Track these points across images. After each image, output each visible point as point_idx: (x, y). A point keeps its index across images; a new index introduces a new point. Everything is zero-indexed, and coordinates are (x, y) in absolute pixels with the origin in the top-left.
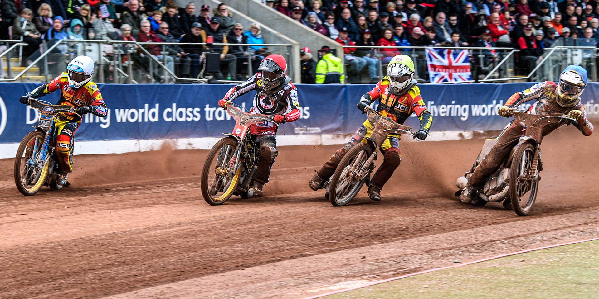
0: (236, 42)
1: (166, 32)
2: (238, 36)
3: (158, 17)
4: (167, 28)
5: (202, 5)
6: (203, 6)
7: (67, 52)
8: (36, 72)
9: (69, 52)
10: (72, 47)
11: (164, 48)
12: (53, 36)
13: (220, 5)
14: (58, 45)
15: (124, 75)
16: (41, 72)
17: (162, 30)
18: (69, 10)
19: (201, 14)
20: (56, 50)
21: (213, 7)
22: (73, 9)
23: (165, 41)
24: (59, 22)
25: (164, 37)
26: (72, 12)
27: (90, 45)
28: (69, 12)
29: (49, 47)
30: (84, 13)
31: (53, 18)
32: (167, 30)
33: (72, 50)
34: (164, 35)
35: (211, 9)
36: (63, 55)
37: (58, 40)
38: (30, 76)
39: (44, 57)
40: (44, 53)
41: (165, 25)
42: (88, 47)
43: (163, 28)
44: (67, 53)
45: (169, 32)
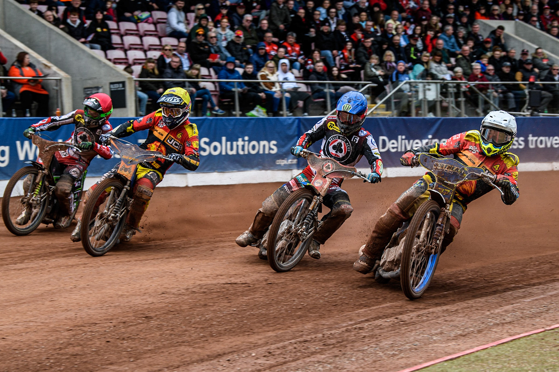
0: (554, 80)
1: (492, 73)
2: (555, 75)
3: (485, 61)
4: (492, 70)
5: (522, 49)
6: (523, 51)
7: (408, 90)
8: (383, 109)
9: (411, 91)
10: (414, 87)
11: (490, 87)
12: (397, 78)
13: (537, 49)
14: (402, 85)
15: (456, 110)
16: (388, 109)
17: (488, 72)
18: (412, 56)
19: (521, 57)
20: (400, 90)
21: (531, 52)
22: (415, 55)
23: (490, 80)
24: (402, 66)
25: (490, 77)
26: (415, 58)
27: (429, 85)
28: (412, 58)
29: (394, 88)
30: (425, 59)
31: (396, 62)
32: (493, 71)
33: (413, 89)
34: (489, 75)
35: (530, 53)
36: (405, 95)
37: (402, 81)
38: (379, 112)
39: (391, 96)
40: (390, 92)
41: (491, 67)
42: (427, 87)
43: (489, 70)
44: (409, 92)
45: (495, 73)
